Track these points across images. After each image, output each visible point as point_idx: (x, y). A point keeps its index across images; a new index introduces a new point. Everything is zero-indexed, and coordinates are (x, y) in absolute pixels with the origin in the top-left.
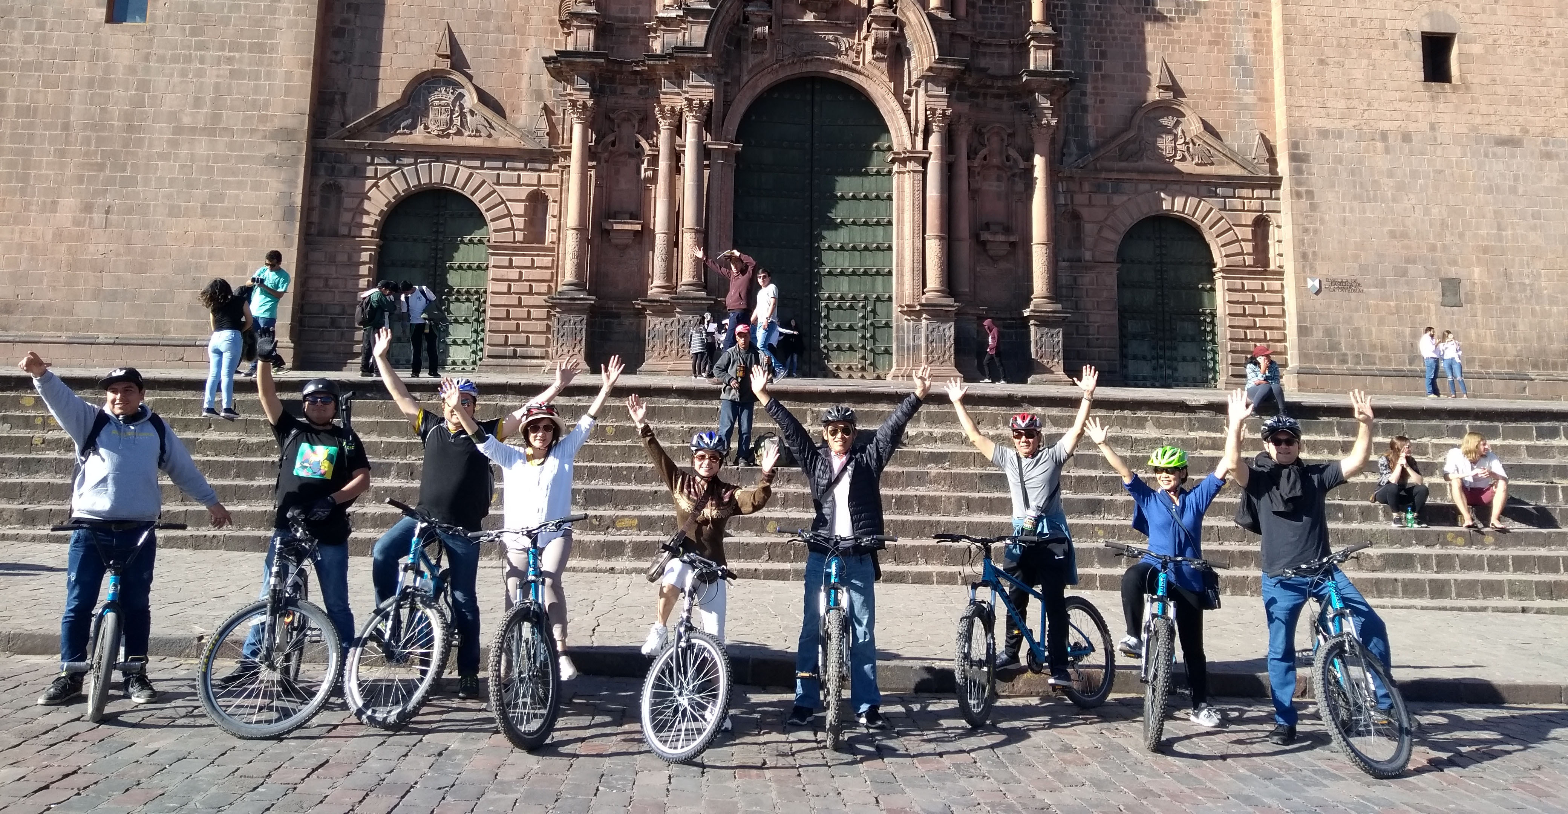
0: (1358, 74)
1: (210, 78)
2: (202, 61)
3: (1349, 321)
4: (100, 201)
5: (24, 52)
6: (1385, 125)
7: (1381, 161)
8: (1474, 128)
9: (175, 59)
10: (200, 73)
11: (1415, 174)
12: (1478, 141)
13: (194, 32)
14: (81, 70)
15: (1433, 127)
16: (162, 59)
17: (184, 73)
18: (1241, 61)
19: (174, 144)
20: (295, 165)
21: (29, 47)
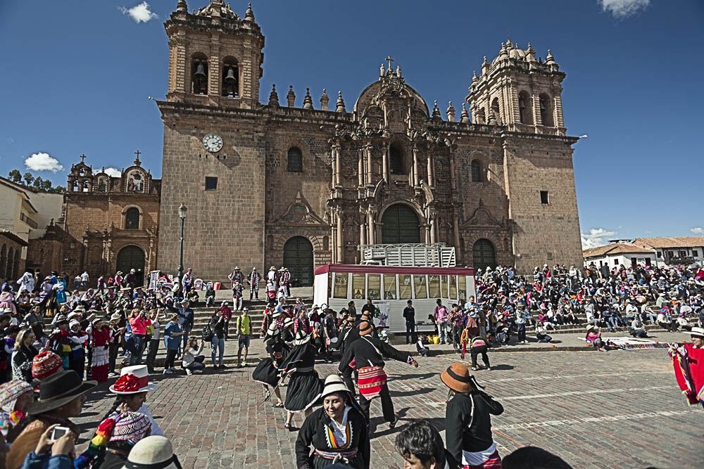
0: (526, 202)
1: (236, 207)
2: (234, 201)
3: (527, 264)
4: (208, 242)
5: (182, 199)
6: (533, 215)
7: (533, 224)
8: (553, 215)
9: (226, 201)
10: (233, 205)
11: (540, 227)
12: (554, 218)
13: (231, 193)
14: (199, 205)
15: (544, 215)
16: (222, 201)
17: (229, 205)
18: (499, 198)
19: (228, 225)
20: (262, 230)
21: (183, 198)
